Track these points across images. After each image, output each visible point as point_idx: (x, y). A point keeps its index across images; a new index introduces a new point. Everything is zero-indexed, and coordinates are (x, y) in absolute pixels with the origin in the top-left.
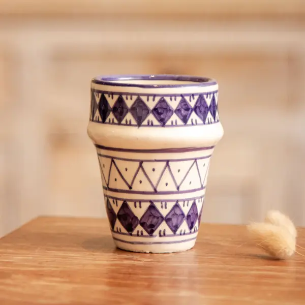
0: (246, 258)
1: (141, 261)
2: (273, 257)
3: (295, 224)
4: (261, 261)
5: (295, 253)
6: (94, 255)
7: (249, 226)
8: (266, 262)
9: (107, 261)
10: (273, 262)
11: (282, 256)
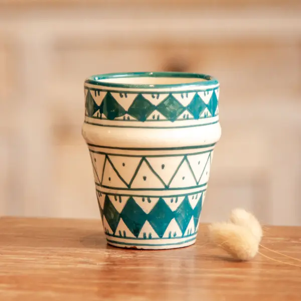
0: (206, 260)
1: (96, 264)
2: (235, 259)
3: (261, 223)
4: (223, 263)
5: (258, 255)
6: (48, 258)
7: (210, 227)
8: (227, 263)
9: (60, 264)
10: (236, 264)
11: (244, 257)
